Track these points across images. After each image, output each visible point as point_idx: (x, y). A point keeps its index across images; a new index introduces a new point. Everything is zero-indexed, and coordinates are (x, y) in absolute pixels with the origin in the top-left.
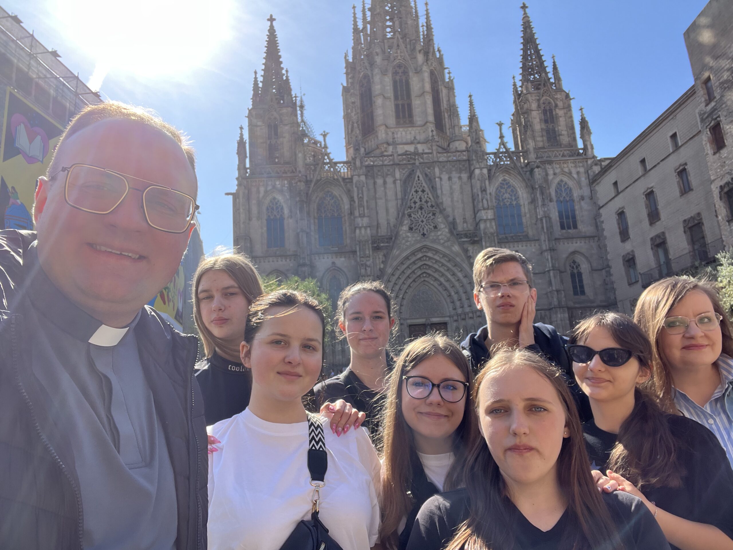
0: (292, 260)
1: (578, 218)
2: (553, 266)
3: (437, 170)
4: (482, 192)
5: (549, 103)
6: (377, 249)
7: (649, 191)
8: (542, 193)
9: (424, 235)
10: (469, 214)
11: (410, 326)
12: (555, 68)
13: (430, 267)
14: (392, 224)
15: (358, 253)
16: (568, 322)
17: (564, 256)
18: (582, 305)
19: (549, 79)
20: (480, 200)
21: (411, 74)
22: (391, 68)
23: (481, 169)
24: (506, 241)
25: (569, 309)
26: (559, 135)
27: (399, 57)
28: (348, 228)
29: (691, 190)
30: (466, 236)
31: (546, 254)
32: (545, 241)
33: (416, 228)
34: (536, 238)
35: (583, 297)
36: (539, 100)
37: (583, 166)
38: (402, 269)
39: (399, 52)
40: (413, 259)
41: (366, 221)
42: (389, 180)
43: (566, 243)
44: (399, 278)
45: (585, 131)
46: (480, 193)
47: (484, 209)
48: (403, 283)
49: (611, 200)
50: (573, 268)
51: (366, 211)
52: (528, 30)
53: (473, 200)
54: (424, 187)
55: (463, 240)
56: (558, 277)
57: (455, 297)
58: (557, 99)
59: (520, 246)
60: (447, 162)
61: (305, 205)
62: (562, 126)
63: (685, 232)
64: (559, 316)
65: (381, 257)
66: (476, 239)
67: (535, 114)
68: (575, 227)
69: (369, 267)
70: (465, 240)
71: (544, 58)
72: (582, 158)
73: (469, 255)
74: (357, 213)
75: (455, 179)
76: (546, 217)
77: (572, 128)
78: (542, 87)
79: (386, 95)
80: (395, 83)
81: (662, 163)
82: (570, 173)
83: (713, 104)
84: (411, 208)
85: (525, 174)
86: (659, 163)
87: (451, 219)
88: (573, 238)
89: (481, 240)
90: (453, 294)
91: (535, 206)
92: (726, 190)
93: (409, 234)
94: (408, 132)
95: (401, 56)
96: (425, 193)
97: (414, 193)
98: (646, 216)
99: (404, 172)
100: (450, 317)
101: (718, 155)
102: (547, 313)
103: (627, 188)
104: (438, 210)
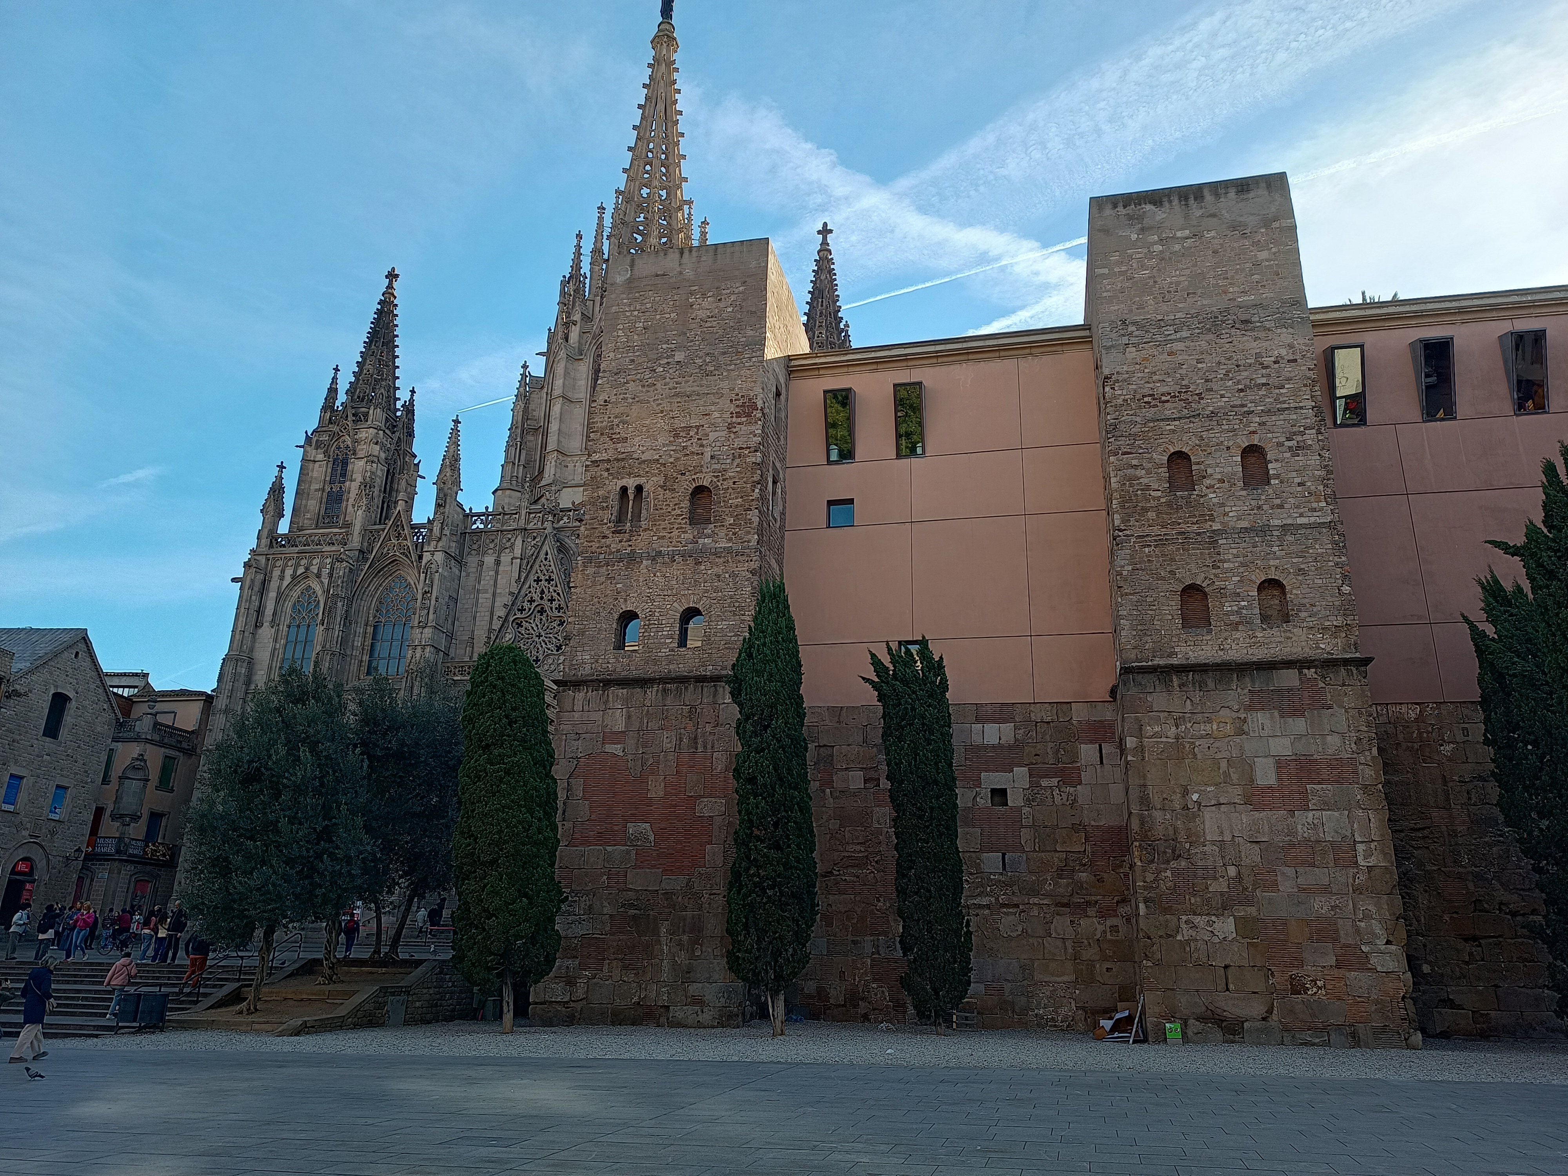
9: (536, 661)
33: (526, 647)
41: (427, 634)
42: (505, 558)
54: (552, 572)
96: (554, 583)
97: (535, 584)
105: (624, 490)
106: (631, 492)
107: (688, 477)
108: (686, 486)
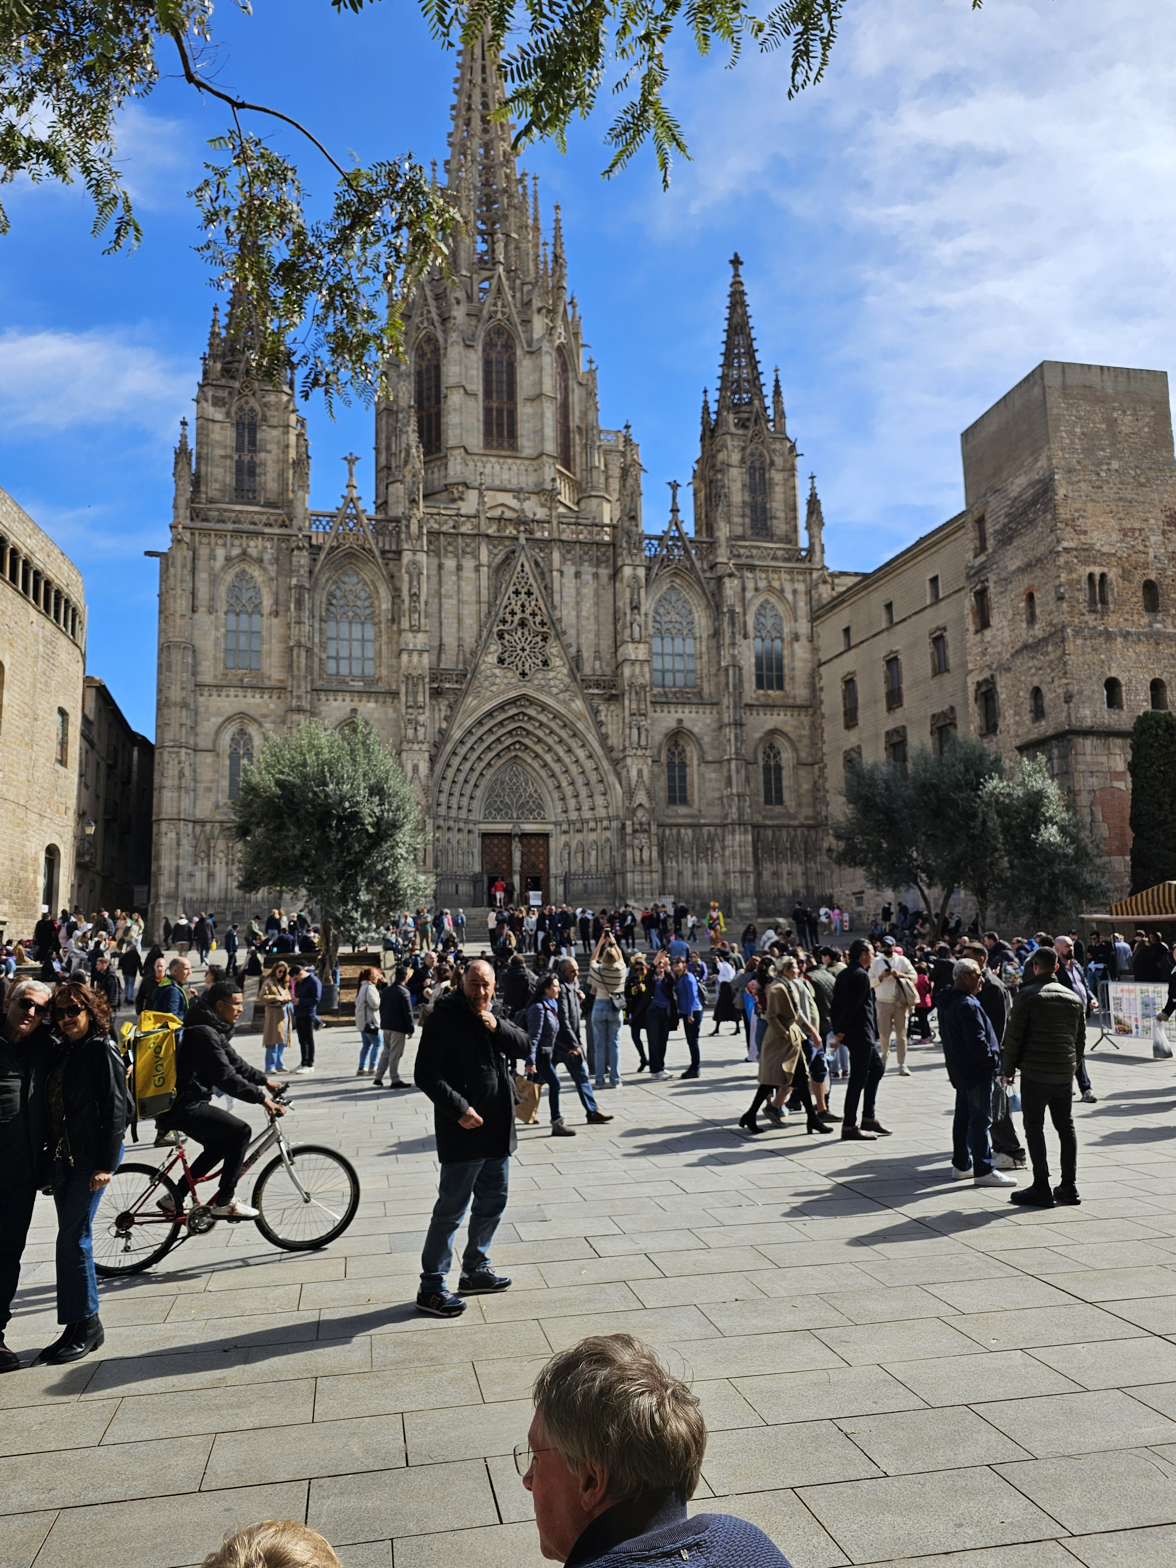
0: (275, 697)
1: (786, 671)
2: (736, 753)
3: (556, 556)
4: (633, 609)
5: (761, 455)
6: (436, 693)
7: (892, 656)
8: (732, 623)
9: (523, 674)
10: (606, 644)
11: (485, 836)
12: (777, 392)
13: (529, 733)
14: (467, 650)
15: (403, 698)
16: (750, 849)
17: (758, 735)
18: (775, 822)
19: (766, 408)
20: (628, 624)
21: (519, 352)
22: (483, 335)
23: (635, 567)
24: (664, 700)
25: (754, 826)
26: (772, 518)
27: (499, 316)
28: (384, 647)
29: (948, 670)
30: (598, 686)
31: (728, 730)
32: (728, 707)
33: (512, 659)
34: (715, 700)
35: (778, 809)
36: (743, 449)
37: (804, 581)
38: (479, 734)
39: (499, 304)
40: (501, 717)
41: (421, 640)
42: (469, 564)
43: (761, 713)
44: (472, 748)
45: (814, 518)
46: (628, 611)
47: (633, 641)
48: (479, 758)
49: (837, 656)
50: (769, 756)
51: (423, 621)
52: (739, 310)
53: (616, 621)
54: (531, 586)
55: (591, 691)
56: (743, 771)
57: (569, 791)
58: (774, 451)
59: (687, 711)
60: (575, 542)
61: (307, 596)
62: (777, 504)
63: (932, 733)
64: (737, 837)
65: (443, 708)
66: (613, 692)
67: (734, 472)
68: (781, 687)
69: (423, 725)
70: (596, 691)
71: (760, 367)
72: (803, 566)
73: (599, 719)
74: (405, 624)
75: (587, 577)
76: (734, 666)
77: (794, 509)
78: (751, 424)
79: (469, 387)
80: (487, 364)
81: (914, 618)
82: (782, 591)
83: (982, 558)
84: (504, 622)
85: (708, 583)
86: (910, 617)
87: (573, 651)
88: (775, 706)
89: (623, 695)
90: (564, 784)
91: (718, 642)
92: (983, 689)
93: (497, 671)
94: (506, 467)
95: (503, 313)
96: (533, 597)
97: (513, 596)
98: (884, 695)
99: (495, 551)
100: (557, 824)
101: (979, 635)
102: (719, 831)
103: (862, 642)
104: (553, 633)
105: (1091, 576)
106: (1097, 578)
107: (1140, 572)
108: (1138, 579)
